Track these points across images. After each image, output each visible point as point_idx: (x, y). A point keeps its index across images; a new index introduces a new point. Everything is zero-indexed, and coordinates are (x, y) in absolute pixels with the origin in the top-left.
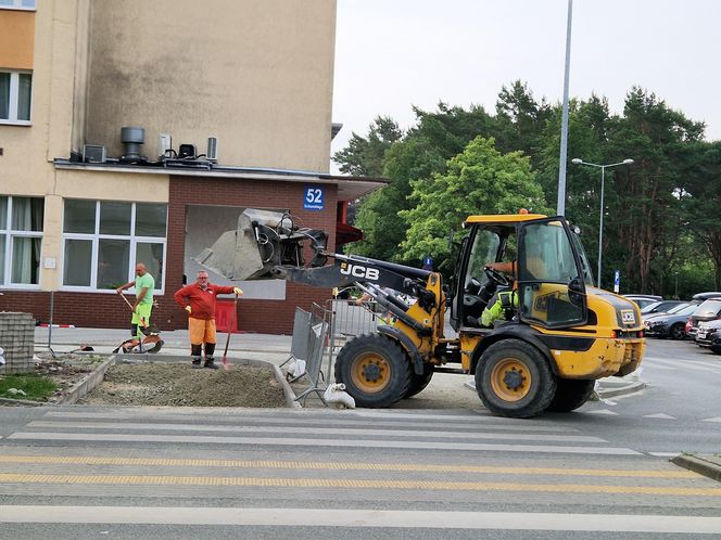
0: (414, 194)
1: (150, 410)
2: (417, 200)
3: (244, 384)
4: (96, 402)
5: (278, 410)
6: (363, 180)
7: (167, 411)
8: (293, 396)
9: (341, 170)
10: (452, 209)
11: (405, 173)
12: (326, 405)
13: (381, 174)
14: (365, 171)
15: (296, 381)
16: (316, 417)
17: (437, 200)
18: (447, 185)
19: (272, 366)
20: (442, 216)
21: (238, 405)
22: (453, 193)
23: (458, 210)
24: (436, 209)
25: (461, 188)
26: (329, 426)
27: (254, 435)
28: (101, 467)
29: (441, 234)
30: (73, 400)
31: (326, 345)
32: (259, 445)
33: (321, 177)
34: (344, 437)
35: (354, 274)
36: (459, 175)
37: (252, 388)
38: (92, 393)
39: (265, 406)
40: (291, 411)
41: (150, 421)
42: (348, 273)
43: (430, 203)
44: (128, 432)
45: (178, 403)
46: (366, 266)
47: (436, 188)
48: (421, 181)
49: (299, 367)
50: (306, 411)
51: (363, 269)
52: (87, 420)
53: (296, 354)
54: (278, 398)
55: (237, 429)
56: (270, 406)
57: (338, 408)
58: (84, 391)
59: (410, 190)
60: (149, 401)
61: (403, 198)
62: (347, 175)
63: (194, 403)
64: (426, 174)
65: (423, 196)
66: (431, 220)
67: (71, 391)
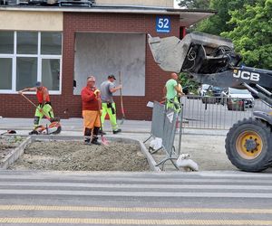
0: (232, 20)
1: (57, 174)
2: (234, 25)
3: (120, 155)
4: (20, 168)
5: (145, 173)
6: (194, 11)
7: (68, 174)
8: (154, 163)
9: (179, 5)
10: (259, 30)
11: (225, 5)
12: (177, 169)
13: (208, 6)
14: (197, 5)
15: (156, 152)
16: (172, 177)
17: (249, 24)
18: (255, 13)
19: (138, 143)
20: (252, 35)
21: (116, 170)
22: (259, 18)
23: (263, 30)
24: (248, 31)
25: (266, 15)
26: (181, 183)
27: (130, 190)
28: (29, 212)
29: (252, 48)
30: (5, 167)
31: (177, 127)
32: (133, 197)
33: (168, 10)
34: (192, 191)
35: (242, 77)
36: (264, 6)
37: (125, 157)
38: (17, 162)
39: (135, 170)
40: (153, 173)
41: (58, 181)
42: (238, 76)
43: (243, 26)
44: (44, 188)
45: (75, 168)
46: (251, 71)
47: (247, 16)
48: (236, 11)
49: (157, 143)
50: (164, 173)
51: (249, 73)
52: (16, 180)
53: (155, 134)
54: (143, 165)
55: (118, 186)
56: (138, 170)
57: (187, 171)
58: (12, 160)
59: (229, 17)
60: (55, 168)
61: (224, 23)
62: (184, 8)
63: (86, 168)
64: (239, 6)
65: (238, 21)
66: (244, 38)
67: (4, 160)
